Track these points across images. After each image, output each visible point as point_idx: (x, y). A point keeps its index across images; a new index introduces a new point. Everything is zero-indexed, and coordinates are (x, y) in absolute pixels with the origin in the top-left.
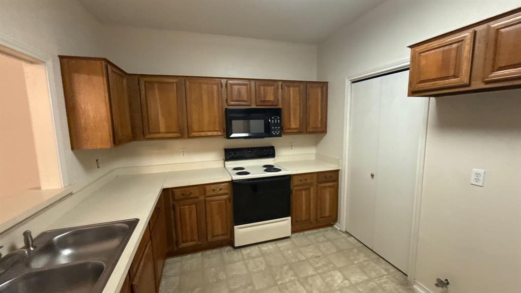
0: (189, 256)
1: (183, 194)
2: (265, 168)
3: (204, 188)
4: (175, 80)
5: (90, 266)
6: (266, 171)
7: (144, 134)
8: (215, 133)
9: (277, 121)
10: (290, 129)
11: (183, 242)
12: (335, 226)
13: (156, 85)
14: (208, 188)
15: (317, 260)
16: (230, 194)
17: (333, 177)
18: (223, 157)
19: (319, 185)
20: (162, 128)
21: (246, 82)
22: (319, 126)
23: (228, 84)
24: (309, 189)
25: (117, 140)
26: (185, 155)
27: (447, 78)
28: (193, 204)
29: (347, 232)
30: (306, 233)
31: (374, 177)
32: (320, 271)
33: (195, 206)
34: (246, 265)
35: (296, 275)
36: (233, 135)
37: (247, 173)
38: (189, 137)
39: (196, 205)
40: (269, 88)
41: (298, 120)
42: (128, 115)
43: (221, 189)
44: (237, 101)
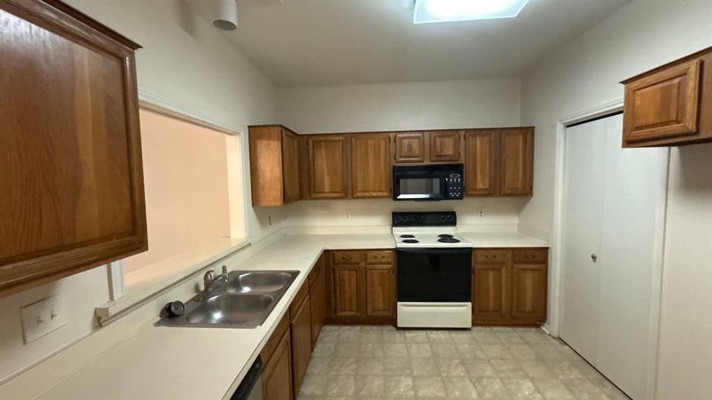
0: (347, 327)
1: (343, 258)
2: (440, 238)
3: (365, 253)
4: (341, 138)
5: (263, 298)
6: (440, 241)
7: (309, 193)
8: (380, 194)
9: (457, 180)
10: (475, 190)
11: (342, 310)
12: (543, 328)
13: (323, 144)
14: (369, 254)
15: (502, 362)
16: (393, 263)
17: (539, 257)
18: (390, 222)
19: (515, 265)
20: (327, 189)
21: (418, 135)
22: (520, 187)
23: (398, 140)
24: (499, 270)
25: (286, 199)
26: (349, 218)
27: (668, 123)
28: (353, 270)
29: (559, 339)
30: (495, 329)
31: (597, 259)
32: (502, 375)
33: (354, 272)
34: (408, 349)
35: (467, 371)
36: (401, 197)
37: (415, 242)
38: (353, 198)
39: (356, 271)
40: (447, 140)
41: (488, 178)
42: (297, 175)
43: (383, 257)
44: (406, 157)
